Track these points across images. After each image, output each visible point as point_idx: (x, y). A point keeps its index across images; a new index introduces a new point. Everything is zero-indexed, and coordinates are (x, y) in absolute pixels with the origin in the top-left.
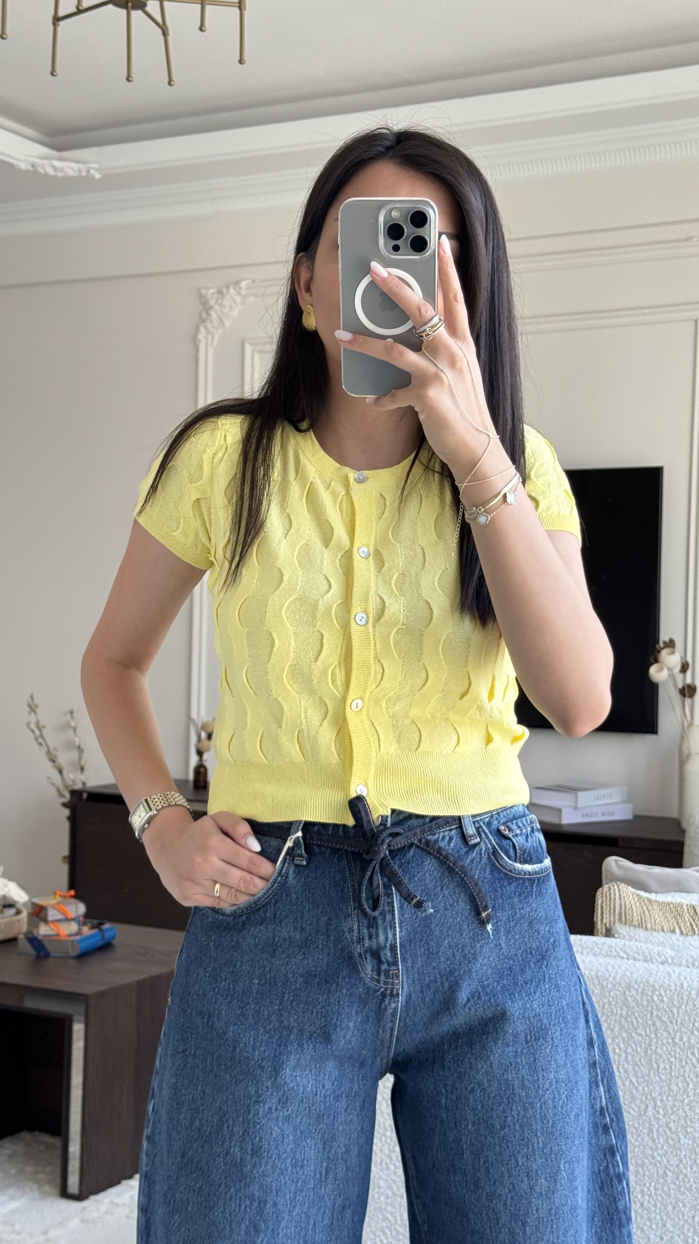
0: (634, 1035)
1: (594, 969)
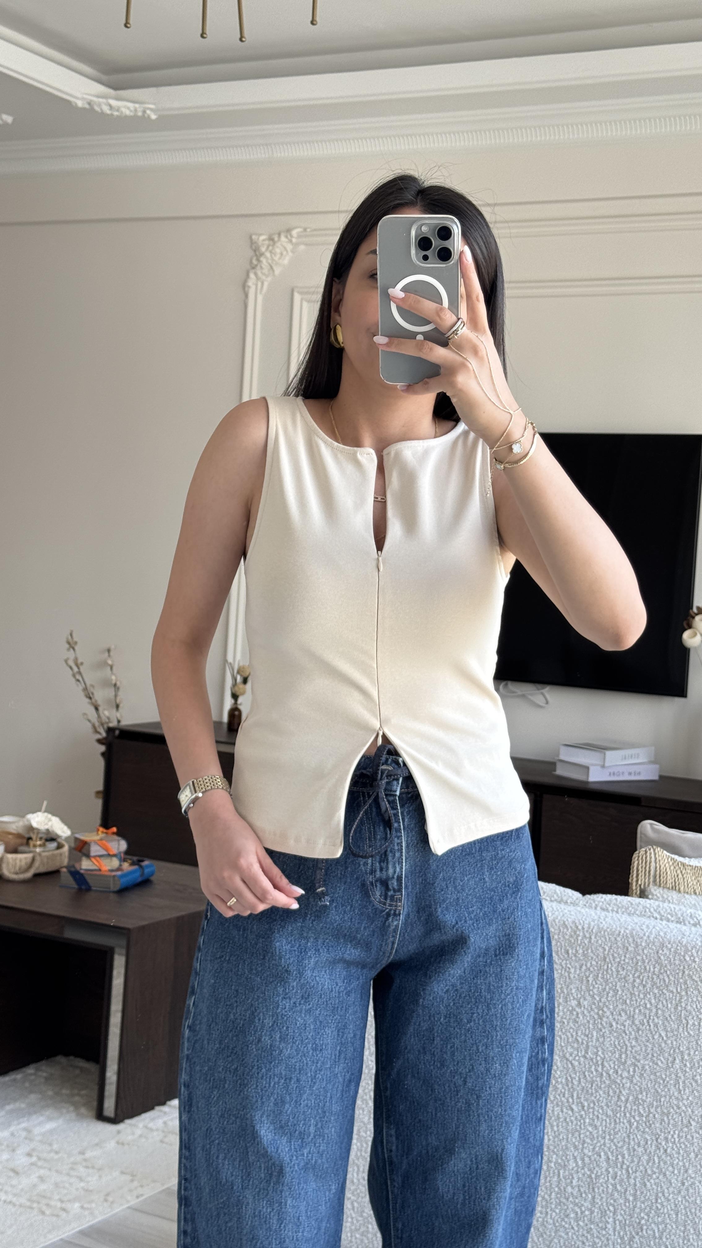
0: (664, 991)
1: (630, 927)
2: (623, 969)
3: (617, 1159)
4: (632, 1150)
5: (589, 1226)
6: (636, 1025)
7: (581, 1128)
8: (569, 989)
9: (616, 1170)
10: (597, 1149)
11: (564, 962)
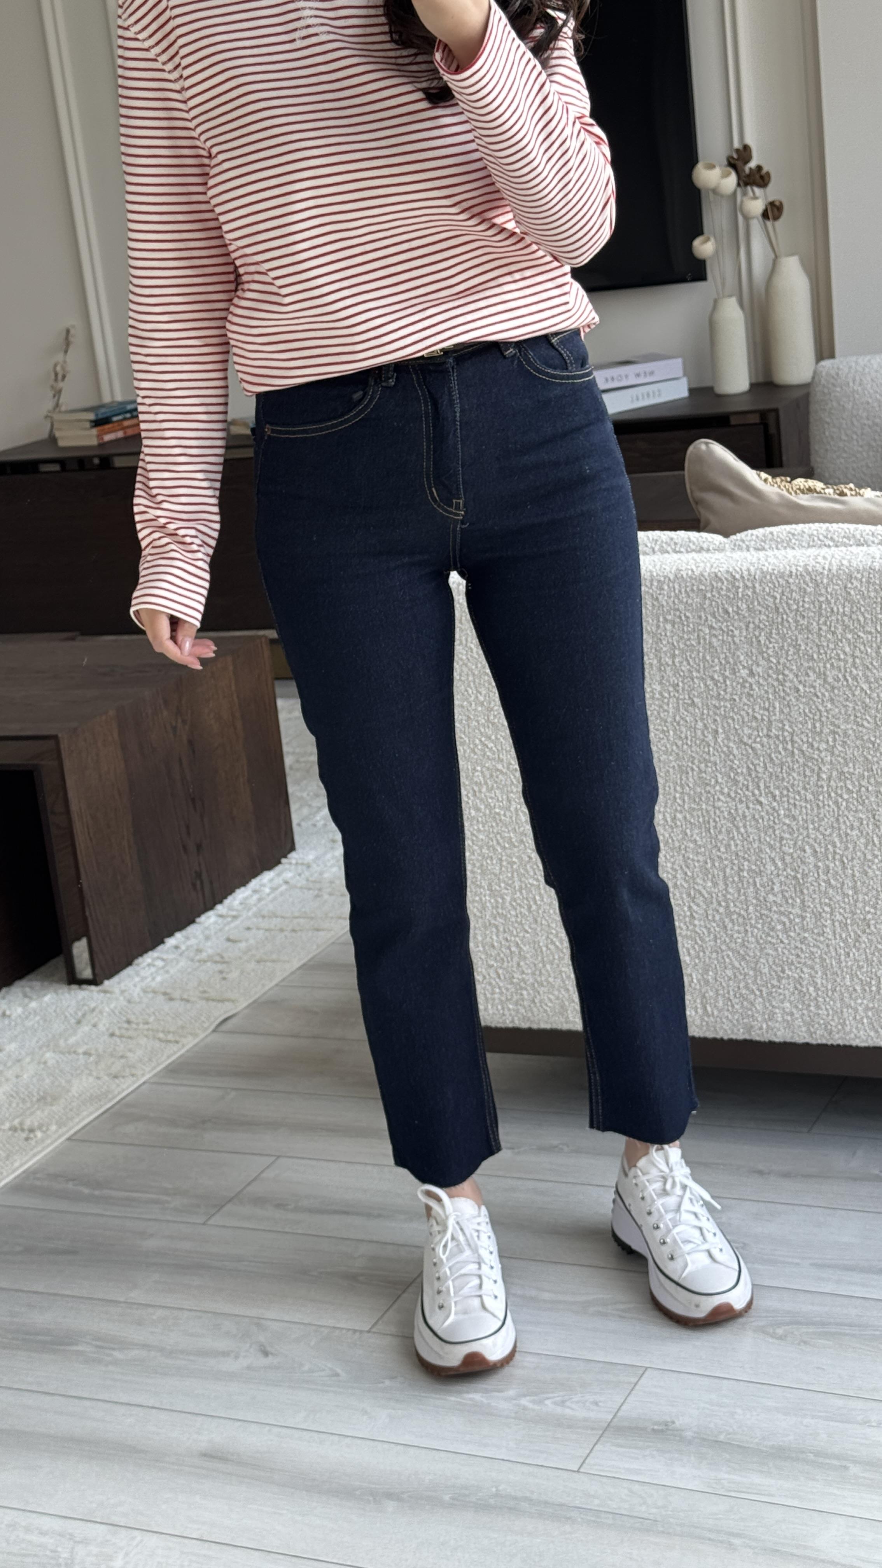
2: (804, 617)
3: (827, 849)
4: (843, 836)
5: (801, 936)
6: (829, 684)
7: (774, 822)
8: (735, 657)
9: (827, 863)
10: (800, 843)
11: (725, 624)
